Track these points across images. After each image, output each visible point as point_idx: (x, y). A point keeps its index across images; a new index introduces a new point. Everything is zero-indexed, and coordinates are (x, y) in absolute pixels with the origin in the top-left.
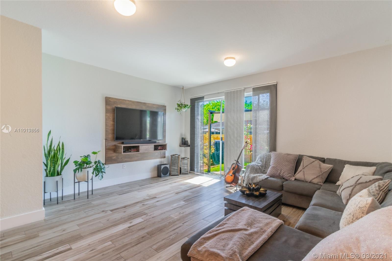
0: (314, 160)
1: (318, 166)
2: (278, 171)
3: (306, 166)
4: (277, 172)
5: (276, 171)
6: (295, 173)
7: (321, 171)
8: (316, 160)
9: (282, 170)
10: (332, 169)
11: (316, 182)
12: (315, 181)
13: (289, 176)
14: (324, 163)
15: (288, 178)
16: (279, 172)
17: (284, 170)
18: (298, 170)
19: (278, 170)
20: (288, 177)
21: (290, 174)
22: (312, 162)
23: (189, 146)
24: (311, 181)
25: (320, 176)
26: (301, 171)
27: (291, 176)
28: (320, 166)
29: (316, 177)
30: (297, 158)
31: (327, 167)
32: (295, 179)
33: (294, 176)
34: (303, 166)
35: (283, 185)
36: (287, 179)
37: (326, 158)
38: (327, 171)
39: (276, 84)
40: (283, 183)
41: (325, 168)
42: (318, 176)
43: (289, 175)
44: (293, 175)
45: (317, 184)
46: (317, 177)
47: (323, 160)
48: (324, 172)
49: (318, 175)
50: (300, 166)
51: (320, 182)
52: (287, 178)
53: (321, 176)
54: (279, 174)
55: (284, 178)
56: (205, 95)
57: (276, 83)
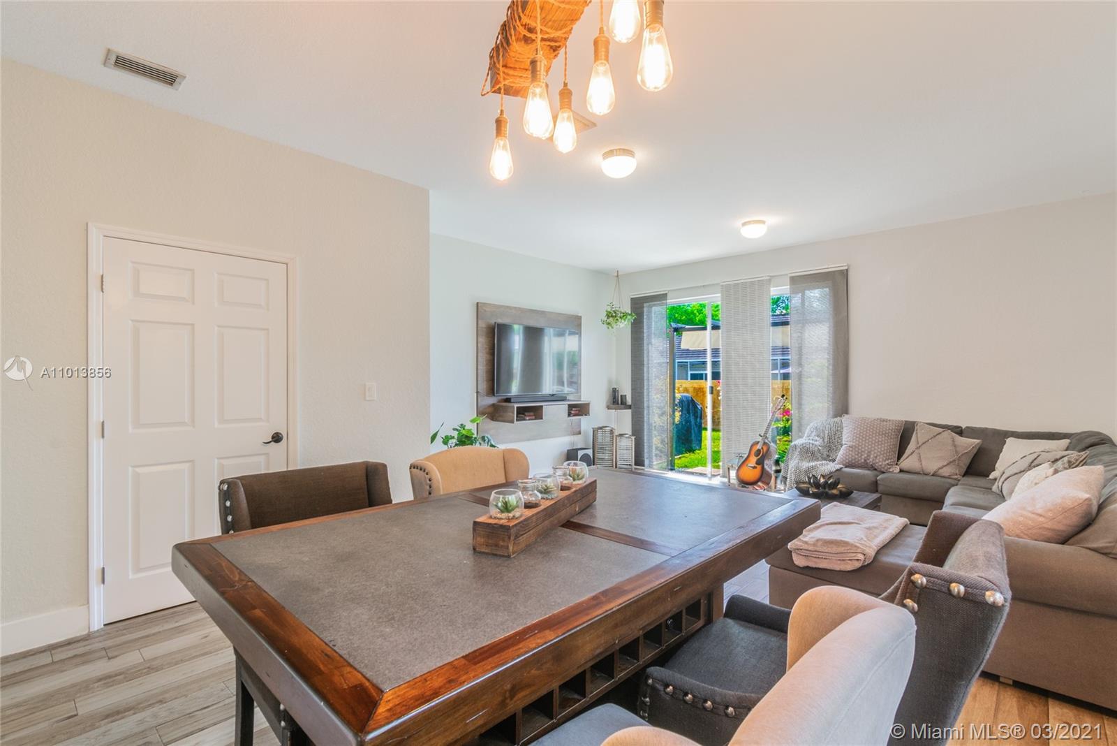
0: (941, 430)
1: (950, 441)
2: (862, 455)
3: (923, 443)
4: (861, 457)
5: (858, 455)
6: (899, 458)
7: (957, 452)
8: (943, 431)
9: (873, 453)
10: (979, 449)
11: (947, 475)
12: (946, 472)
13: (888, 464)
14: (961, 436)
15: (886, 468)
16: (866, 455)
17: (876, 451)
18: (907, 451)
19: (862, 451)
20: (885, 466)
21: (888, 460)
22: (938, 434)
23: (629, 407)
24: (935, 472)
25: (955, 460)
26: (912, 453)
27: (892, 465)
28: (953, 441)
29: (945, 464)
30: (901, 426)
31: (970, 443)
32: (901, 471)
33: (897, 464)
34: (918, 443)
35: (876, 482)
36: (883, 470)
37: (963, 427)
38: (970, 451)
39: (847, 270)
40: (878, 478)
41: (966, 445)
42: (951, 462)
43: (887, 462)
44: (894, 462)
45: (949, 477)
46: (948, 464)
47: (959, 431)
48: (963, 452)
49: (951, 460)
50: (911, 444)
51: (956, 474)
52: (884, 468)
53: (957, 462)
54: (865, 460)
55: (875, 469)
56: (668, 291)
57: (846, 268)
